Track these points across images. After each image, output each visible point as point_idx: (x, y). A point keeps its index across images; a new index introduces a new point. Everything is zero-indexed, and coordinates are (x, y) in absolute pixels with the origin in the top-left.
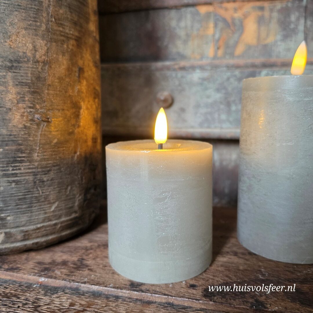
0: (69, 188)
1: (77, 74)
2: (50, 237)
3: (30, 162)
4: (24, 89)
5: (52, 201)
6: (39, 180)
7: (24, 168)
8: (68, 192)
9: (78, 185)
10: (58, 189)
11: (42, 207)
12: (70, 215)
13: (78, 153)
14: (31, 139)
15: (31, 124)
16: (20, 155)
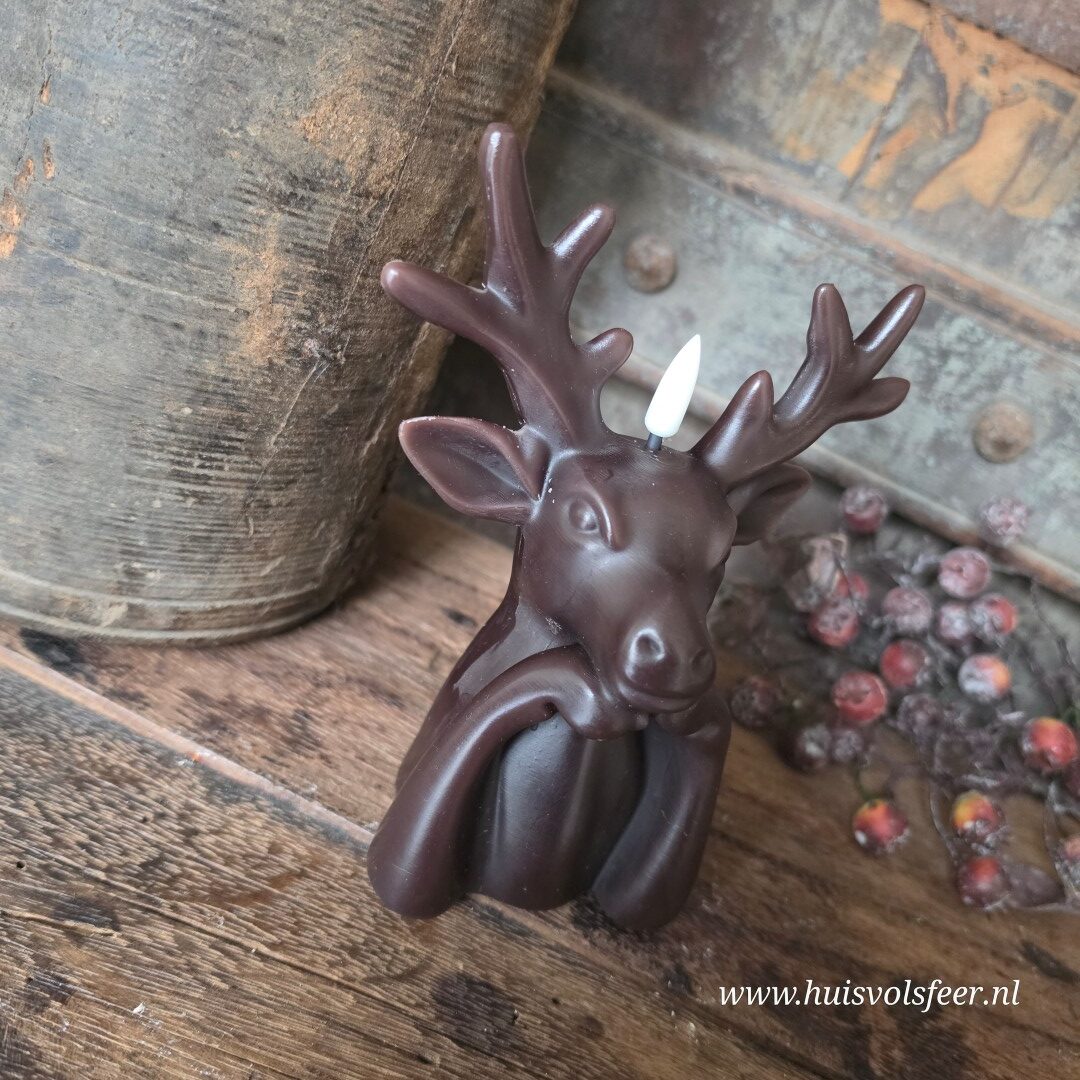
0: (323, 525)
2: (236, 632)
3: (251, 455)
4: (301, 266)
5: (270, 554)
6: (258, 501)
7: (230, 467)
8: (316, 535)
9: (344, 519)
10: (294, 527)
11: (243, 564)
12: (300, 588)
13: (375, 439)
14: (276, 399)
15: (288, 362)
16: (233, 435)
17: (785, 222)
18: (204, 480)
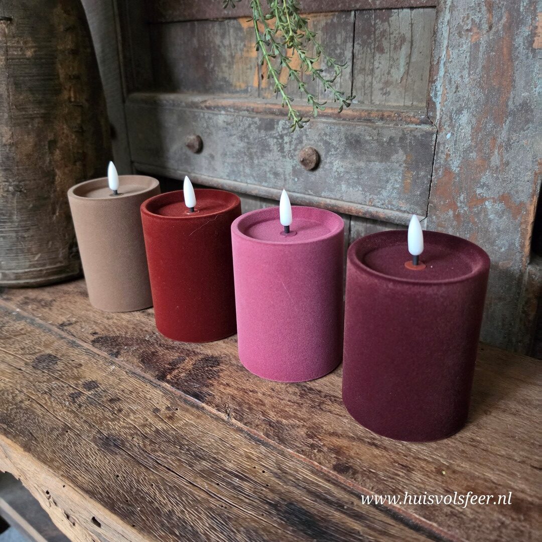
0: (51, 243)
1: (47, 147)
2: (39, 280)
3: (11, 223)
5: (35, 253)
6: (20, 236)
7: (7, 227)
8: (50, 246)
9: (60, 241)
10: (38, 243)
11: (26, 256)
12: (55, 264)
13: (57, 214)
14: (10, 205)
15: (7, 194)
16: (3, 218)
17: (223, 112)
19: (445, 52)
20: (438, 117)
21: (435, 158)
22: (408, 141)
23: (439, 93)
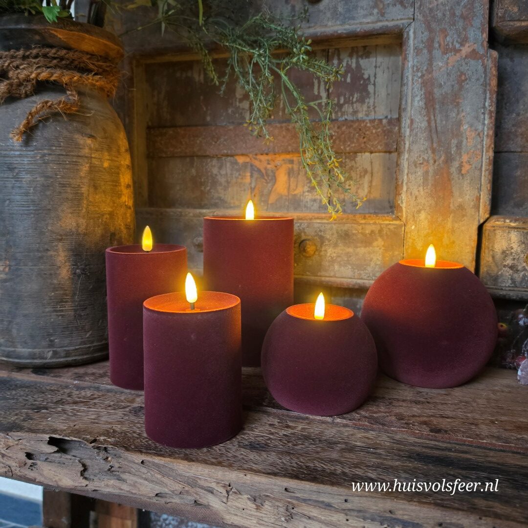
1: (109, 238)
3: (72, 302)
4: (69, 253)
5: (87, 330)
6: (78, 315)
7: (67, 306)
10: (92, 321)
11: (79, 334)
15: (74, 276)
16: (66, 297)
18: (62, 311)
19: (406, 177)
20: (404, 216)
21: (405, 242)
22: (385, 232)
23: (404, 201)
